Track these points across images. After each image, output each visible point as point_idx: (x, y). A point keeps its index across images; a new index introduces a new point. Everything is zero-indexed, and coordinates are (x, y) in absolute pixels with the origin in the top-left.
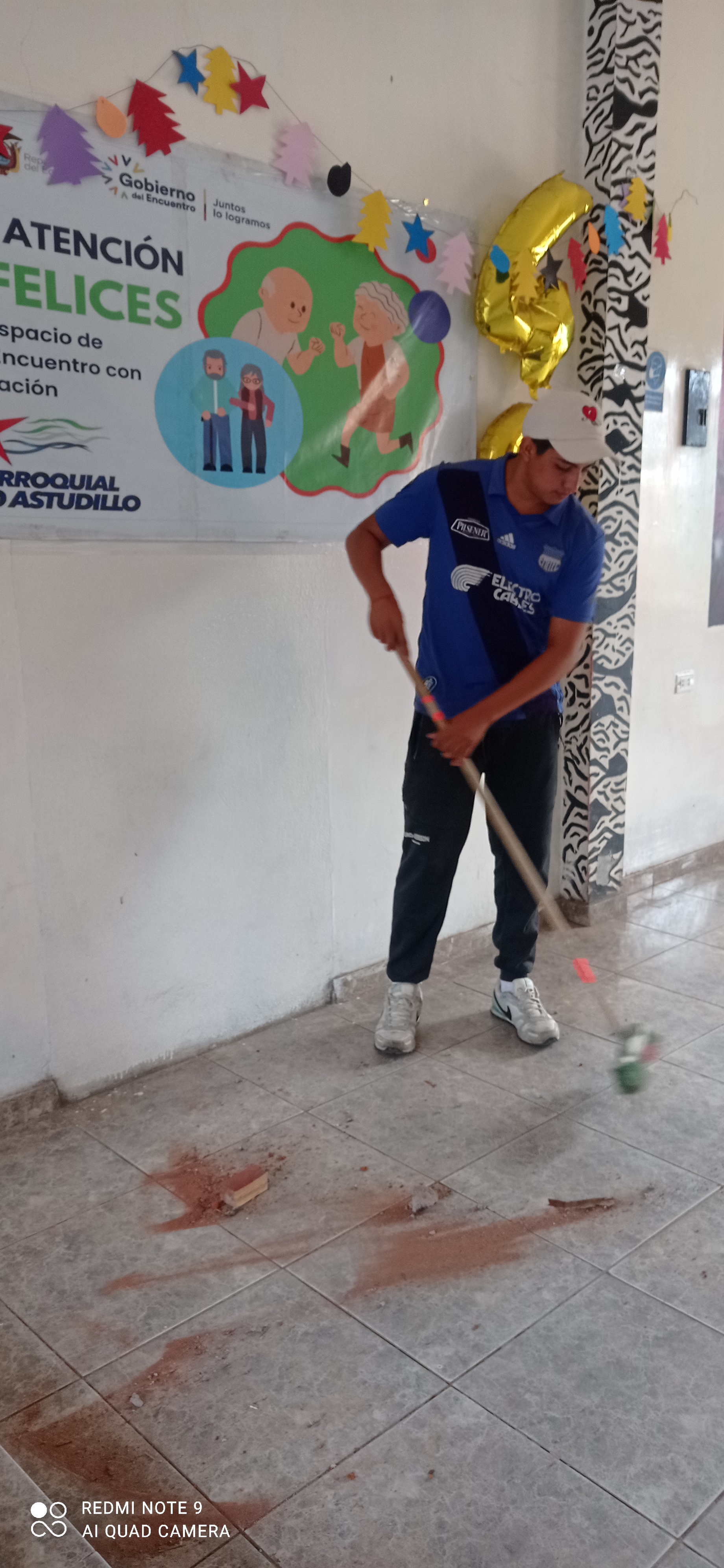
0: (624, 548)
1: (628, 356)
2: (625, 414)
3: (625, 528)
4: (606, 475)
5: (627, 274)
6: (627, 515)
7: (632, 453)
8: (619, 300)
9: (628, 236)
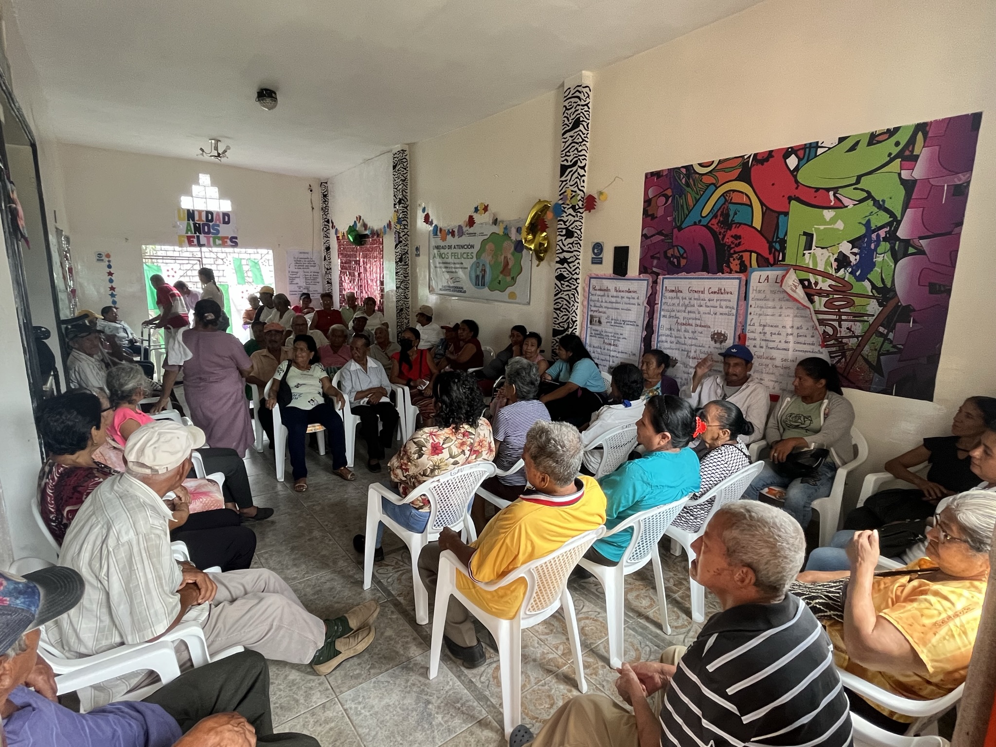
0: (564, 313)
1: (565, 249)
2: (565, 268)
3: (565, 306)
4: (557, 288)
5: (565, 222)
6: (565, 302)
7: (568, 281)
8: (562, 232)
9: (566, 210)
